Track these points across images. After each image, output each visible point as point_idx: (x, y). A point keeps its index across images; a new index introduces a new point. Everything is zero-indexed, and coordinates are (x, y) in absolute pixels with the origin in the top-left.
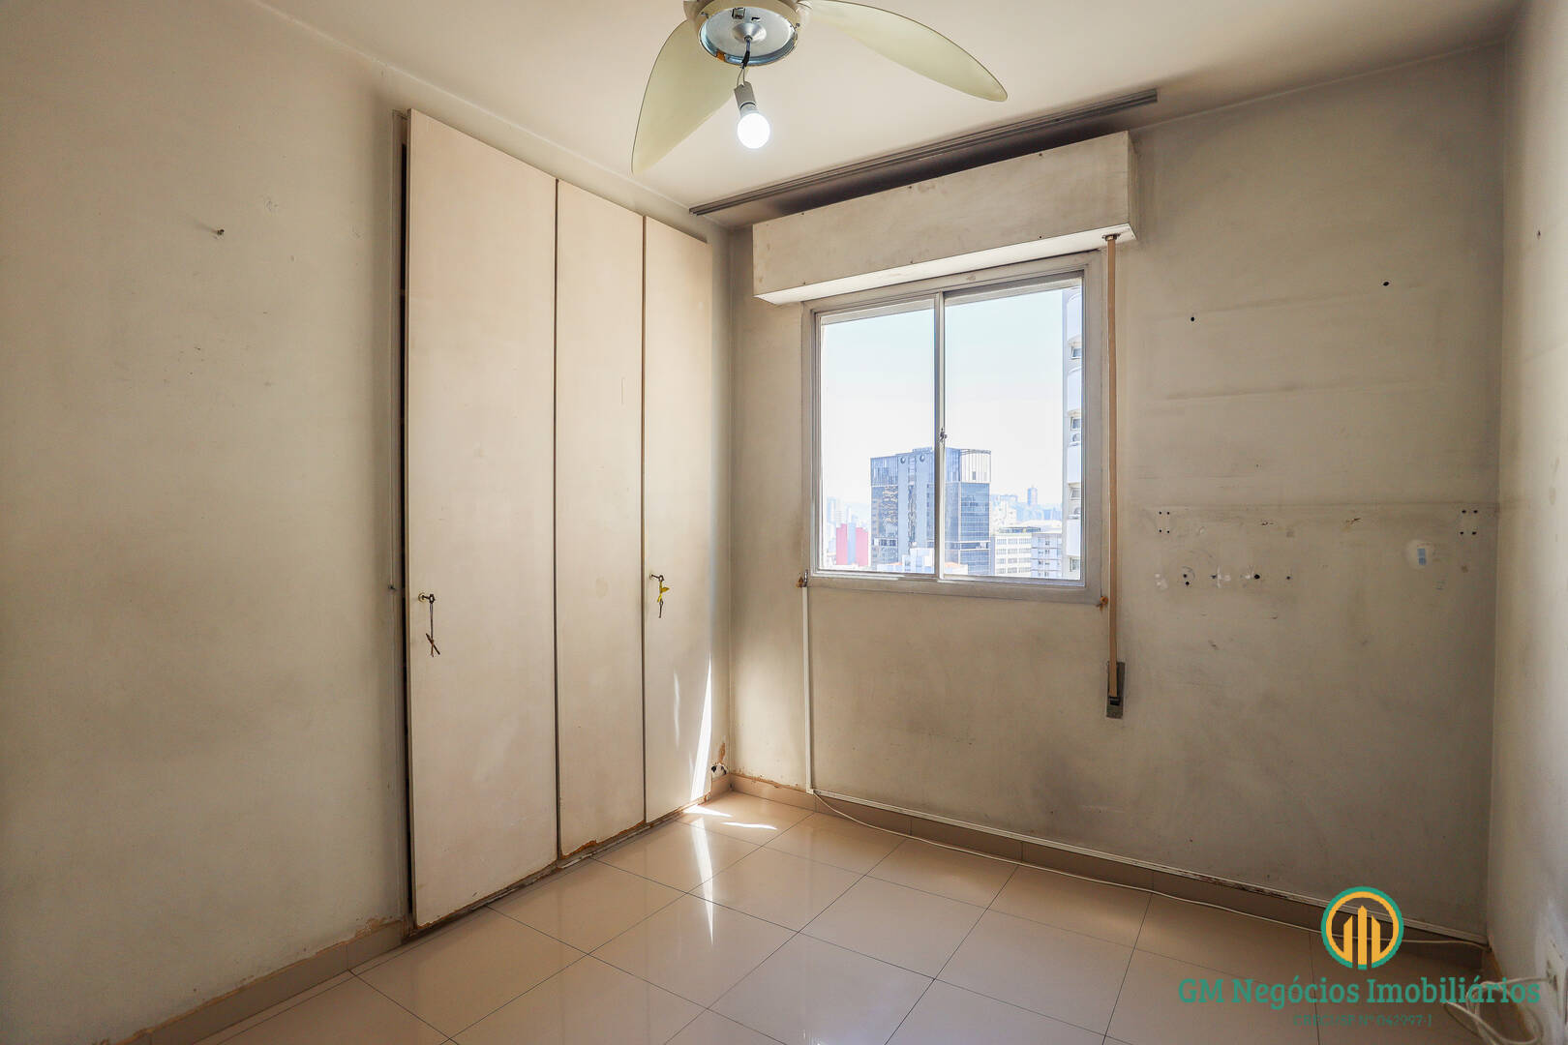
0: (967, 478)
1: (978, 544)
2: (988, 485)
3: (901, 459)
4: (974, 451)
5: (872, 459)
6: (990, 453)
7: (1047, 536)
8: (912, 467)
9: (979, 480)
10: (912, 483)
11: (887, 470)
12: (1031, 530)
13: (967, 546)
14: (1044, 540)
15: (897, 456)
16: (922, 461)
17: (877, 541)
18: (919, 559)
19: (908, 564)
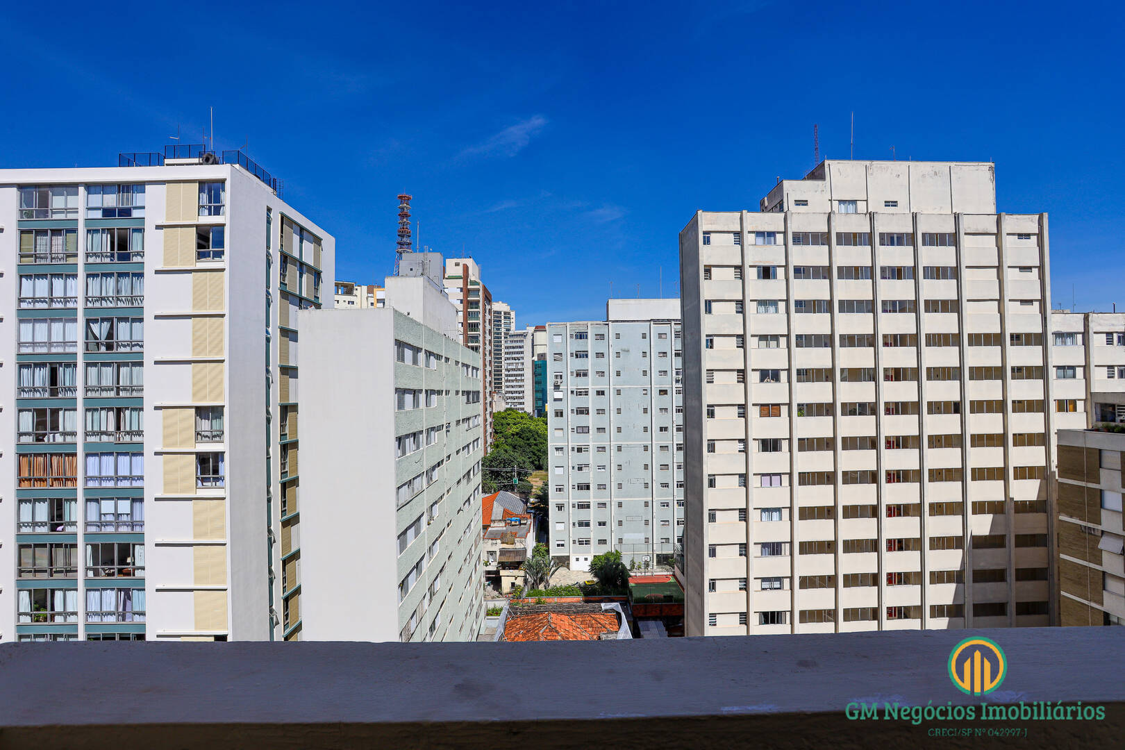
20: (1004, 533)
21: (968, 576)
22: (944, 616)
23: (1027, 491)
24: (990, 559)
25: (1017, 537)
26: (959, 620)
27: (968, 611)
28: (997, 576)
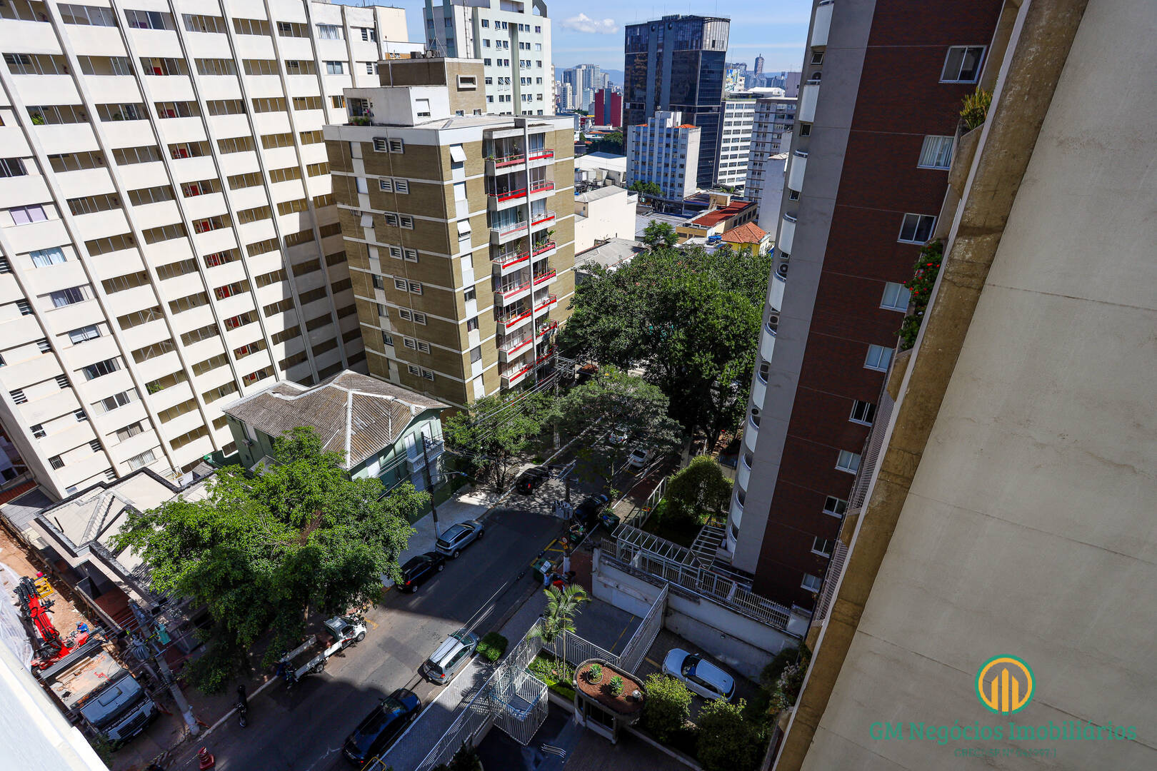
0: (707, 46)
1: (711, 108)
2: (724, 53)
3: (650, 26)
4: (716, 19)
5: (627, 27)
6: (729, 21)
7: (770, 101)
8: (661, 34)
9: (716, 49)
10: (660, 50)
11: (639, 37)
12: (755, 96)
13: (701, 110)
14: (766, 105)
15: (649, 23)
16: (669, 28)
17: (628, 105)
18: (663, 121)
19: (653, 126)
20: (310, 228)
21: (290, 272)
22: (278, 312)
23: (322, 186)
24: (306, 252)
25: (321, 229)
26: (291, 312)
27: (297, 301)
28: (313, 266)
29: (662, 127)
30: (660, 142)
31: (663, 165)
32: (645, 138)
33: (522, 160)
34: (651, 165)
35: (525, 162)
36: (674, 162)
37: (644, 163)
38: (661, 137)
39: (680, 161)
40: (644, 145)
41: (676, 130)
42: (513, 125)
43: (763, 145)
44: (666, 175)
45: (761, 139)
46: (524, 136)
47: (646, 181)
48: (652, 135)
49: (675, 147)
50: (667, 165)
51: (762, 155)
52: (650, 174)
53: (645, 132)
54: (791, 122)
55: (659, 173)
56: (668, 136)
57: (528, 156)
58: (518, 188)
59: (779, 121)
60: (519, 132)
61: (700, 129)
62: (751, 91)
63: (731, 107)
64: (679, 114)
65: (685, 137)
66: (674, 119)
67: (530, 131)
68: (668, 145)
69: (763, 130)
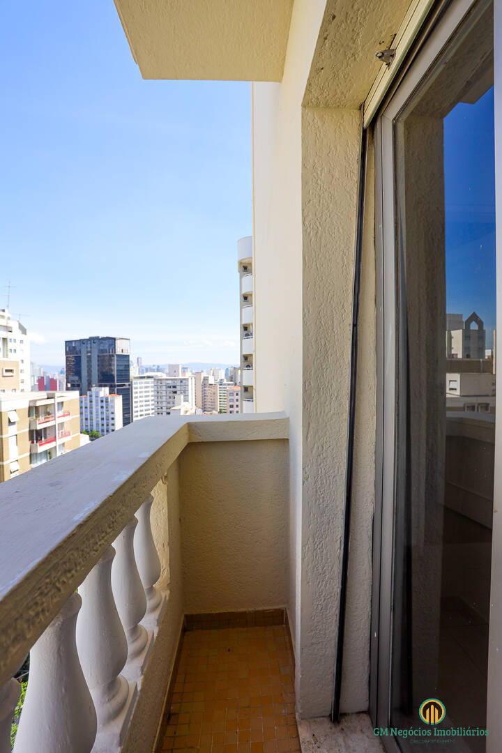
0: (118, 352)
1: (124, 385)
2: (128, 356)
3: (82, 341)
4: (122, 339)
5: (66, 342)
6: (129, 340)
7: (161, 380)
8: (89, 346)
9: (124, 354)
10: (89, 354)
11: (74, 347)
12: (149, 377)
13: (118, 386)
14: (159, 382)
15: (81, 340)
16: (94, 343)
17: (69, 385)
18: (97, 393)
19: (91, 396)
29: (97, 397)
30: (97, 405)
31: (100, 419)
32: (86, 403)
33: (53, 418)
34: (91, 420)
35: (55, 419)
36: (107, 417)
37: (86, 419)
38: (97, 402)
39: (112, 416)
40: (86, 408)
41: (107, 399)
42: (46, 397)
43: (161, 402)
44: (103, 425)
45: (160, 400)
46: (54, 404)
47: (89, 430)
48: (91, 402)
49: (107, 408)
50: (103, 419)
51: (162, 408)
52: (92, 425)
53: (86, 400)
54: (174, 390)
55: (97, 424)
56: (102, 401)
57: (57, 415)
58: (48, 437)
59: (169, 389)
60: (50, 401)
61: (121, 396)
62: (145, 375)
63: (137, 383)
64: (107, 389)
65: (113, 401)
66: (104, 392)
67: (58, 400)
68: (102, 407)
69: (160, 394)
